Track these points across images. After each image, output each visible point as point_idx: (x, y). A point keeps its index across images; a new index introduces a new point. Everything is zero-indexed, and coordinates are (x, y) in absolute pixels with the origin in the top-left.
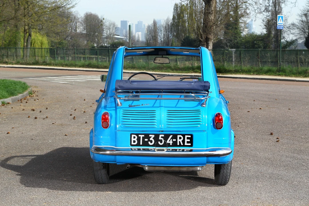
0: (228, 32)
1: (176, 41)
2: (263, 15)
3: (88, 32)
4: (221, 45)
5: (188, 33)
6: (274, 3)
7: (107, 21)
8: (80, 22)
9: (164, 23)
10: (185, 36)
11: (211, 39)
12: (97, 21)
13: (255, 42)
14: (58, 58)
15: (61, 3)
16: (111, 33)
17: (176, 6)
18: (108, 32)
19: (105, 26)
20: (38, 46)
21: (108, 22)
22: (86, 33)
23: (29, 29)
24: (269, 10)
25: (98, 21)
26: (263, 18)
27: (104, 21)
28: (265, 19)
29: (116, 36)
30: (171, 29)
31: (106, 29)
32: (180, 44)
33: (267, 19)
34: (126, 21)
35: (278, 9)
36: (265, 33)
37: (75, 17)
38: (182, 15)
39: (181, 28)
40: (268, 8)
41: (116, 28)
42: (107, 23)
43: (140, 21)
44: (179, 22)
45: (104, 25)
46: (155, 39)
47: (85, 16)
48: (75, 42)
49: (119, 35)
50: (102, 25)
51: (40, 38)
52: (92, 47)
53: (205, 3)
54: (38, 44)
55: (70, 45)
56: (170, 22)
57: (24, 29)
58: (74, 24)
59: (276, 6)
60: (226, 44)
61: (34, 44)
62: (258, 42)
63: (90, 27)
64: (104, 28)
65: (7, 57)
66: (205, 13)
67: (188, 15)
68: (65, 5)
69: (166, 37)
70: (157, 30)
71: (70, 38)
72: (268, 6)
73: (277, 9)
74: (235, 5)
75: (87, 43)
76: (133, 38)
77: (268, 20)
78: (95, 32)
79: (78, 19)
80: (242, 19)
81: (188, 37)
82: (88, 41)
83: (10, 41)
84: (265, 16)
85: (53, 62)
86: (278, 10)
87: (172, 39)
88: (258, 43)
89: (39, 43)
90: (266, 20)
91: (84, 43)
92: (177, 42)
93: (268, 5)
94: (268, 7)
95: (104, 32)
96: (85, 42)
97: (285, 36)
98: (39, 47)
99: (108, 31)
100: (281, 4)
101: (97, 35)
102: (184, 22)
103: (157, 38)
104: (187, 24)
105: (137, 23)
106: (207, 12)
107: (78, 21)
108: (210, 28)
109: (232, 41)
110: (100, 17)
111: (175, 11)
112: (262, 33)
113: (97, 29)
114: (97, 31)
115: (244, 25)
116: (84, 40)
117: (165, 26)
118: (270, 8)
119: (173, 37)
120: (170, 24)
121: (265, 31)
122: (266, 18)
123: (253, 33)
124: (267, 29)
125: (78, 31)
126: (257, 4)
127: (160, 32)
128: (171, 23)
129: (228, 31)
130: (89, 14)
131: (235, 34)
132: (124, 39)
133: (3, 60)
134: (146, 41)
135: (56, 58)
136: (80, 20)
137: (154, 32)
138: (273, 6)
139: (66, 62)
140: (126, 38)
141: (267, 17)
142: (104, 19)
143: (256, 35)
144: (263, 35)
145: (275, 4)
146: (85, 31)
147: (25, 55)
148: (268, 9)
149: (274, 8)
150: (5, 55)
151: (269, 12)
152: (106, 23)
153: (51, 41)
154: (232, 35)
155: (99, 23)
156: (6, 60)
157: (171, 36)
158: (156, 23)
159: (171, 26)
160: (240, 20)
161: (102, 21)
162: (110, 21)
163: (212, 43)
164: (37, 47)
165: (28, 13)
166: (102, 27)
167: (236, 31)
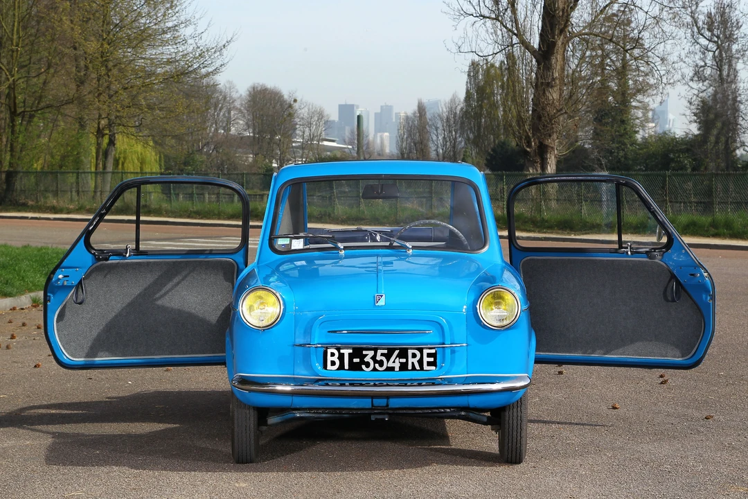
0: (603, 131)
1: (474, 154)
2: (689, 88)
3: (258, 134)
4: (585, 163)
5: (503, 134)
6: (717, 60)
7: (302, 106)
8: (237, 109)
9: (445, 110)
10: (497, 142)
11: (552, 148)
12: (278, 106)
13: (672, 156)
14: (177, 195)
15: (187, 64)
16: (313, 135)
17: (474, 69)
18: (307, 133)
19: (298, 117)
20: (134, 170)
21: (306, 109)
22: (251, 134)
23: (110, 125)
24: (705, 77)
25: (281, 105)
26: (690, 95)
27: (296, 106)
28: (695, 97)
29: (326, 143)
30: (462, 123)
31: (300, 125)
32: (485, 162)
33: (700, 99)
34: (352, 107)
35: (728, 73)
36: (696, 132)
37: (225, 98)
38: (488, 91)
39: (485, 121)
40: (703, 71)
41: (326, 122)
42: (303, 110)
43: (387, 106)
44: (481, 107)
45: (296, 115)
46: (422, 150)
47: (250, 93)
48: (224, 158)
49: (333, 141)
50: (290, 115)
51: (139, 148)
52: (267, 171)
53: (537, 61)
54: (133, 162)
55: (212, 164)
56: (459, 108)
57: (96, 126)
58: (222, 114)
59: (721, 66)
60: (599, 160)
61: (123, 164)
62: (677, 155)
63: (262, 120)
64: (297, 124)
65: (56, 194)
66: (536, 85)
67: (503, 90)
68: (195, 67)
69: (448, 144)
70: (427, 127)
71: (212, 147)
72: (701, 67)
73: (725, 73)
74: (618, 64)
75: (255, 161)
76: (368, 148)
77: (703, 102)
78: (274, 133)
79: (233, 102)
80: (638, 98)
81: (504, 143)
82: (256, 155)
83: (64, 157)
84: (696, 92)
85: (165, 205)
86: (728, 75)
87: (464, 150)
88: (679, 157)
89: (136, 161)
90: (696, 101)
91: (246, 160)
92: (476, 157)
93: (703, 64)
94: (702, 69)
95: (298, 132)
96: (251, 157)
97: (745, 141)
98: (136, 171)
99: (307, 129)
100: (734, 62)
101: (280, 140)
102: (494, 106)
103: (426, 146)
104: (501, 113)
105: (379, 111)
106: (542, 82)
107: (234, 107)
108: (551, 120)
109: (614, 152)
110: (286, 97)
111: (470, 81)
112: (687, 134)
113: (278, 125)
114: (280, 129)
115: (644, 114)
116: (246, 154)
117: (446, 116)
118: (708, 72)
119: (466, 144)
120: (458, 112)
121: (694, 129)
122: (697, 96)
123: (665, 133)
124: (700, 123)
125: (233, 130)
126: (665, 62)
127: (435, 132)
128: (462, 109)
129: (603, 128)
130: (259, 89)
131: (621, 136)
132: (346, 150)
133: (46, 203)
134: (400, 155)
135: (173, 197)
136: (237, 104)
137: (419, 132)
138: (716, 67)
139: (198, 206)
140: (351, 147)
141: (701, 95)
142: (295, 101)
143: (674, 139)
144: (689, 138)
145: (721, 60)
146: (251, 130)
147: (99, 189)
148: (701, 73)
149: (718, 72)
150: (51, 188)
151: (703, 81)
152: (302, 112)
153: (165, 156)
154: (614, 139)
155: (284, 112)
156: (52, 201)
157: (461, 142)
158: (424, 110)
159: (462, 117)
160: (632, 100)
161: (290, 106)
162: (311, 106)
163: (555, 157)
164: (132, 171)
165: (108, 87)
166: (290, 120)
167: (622, 128)
